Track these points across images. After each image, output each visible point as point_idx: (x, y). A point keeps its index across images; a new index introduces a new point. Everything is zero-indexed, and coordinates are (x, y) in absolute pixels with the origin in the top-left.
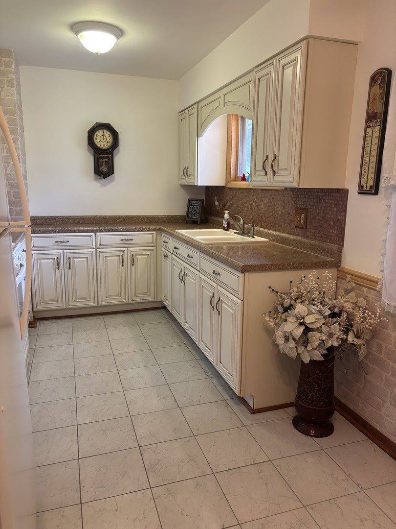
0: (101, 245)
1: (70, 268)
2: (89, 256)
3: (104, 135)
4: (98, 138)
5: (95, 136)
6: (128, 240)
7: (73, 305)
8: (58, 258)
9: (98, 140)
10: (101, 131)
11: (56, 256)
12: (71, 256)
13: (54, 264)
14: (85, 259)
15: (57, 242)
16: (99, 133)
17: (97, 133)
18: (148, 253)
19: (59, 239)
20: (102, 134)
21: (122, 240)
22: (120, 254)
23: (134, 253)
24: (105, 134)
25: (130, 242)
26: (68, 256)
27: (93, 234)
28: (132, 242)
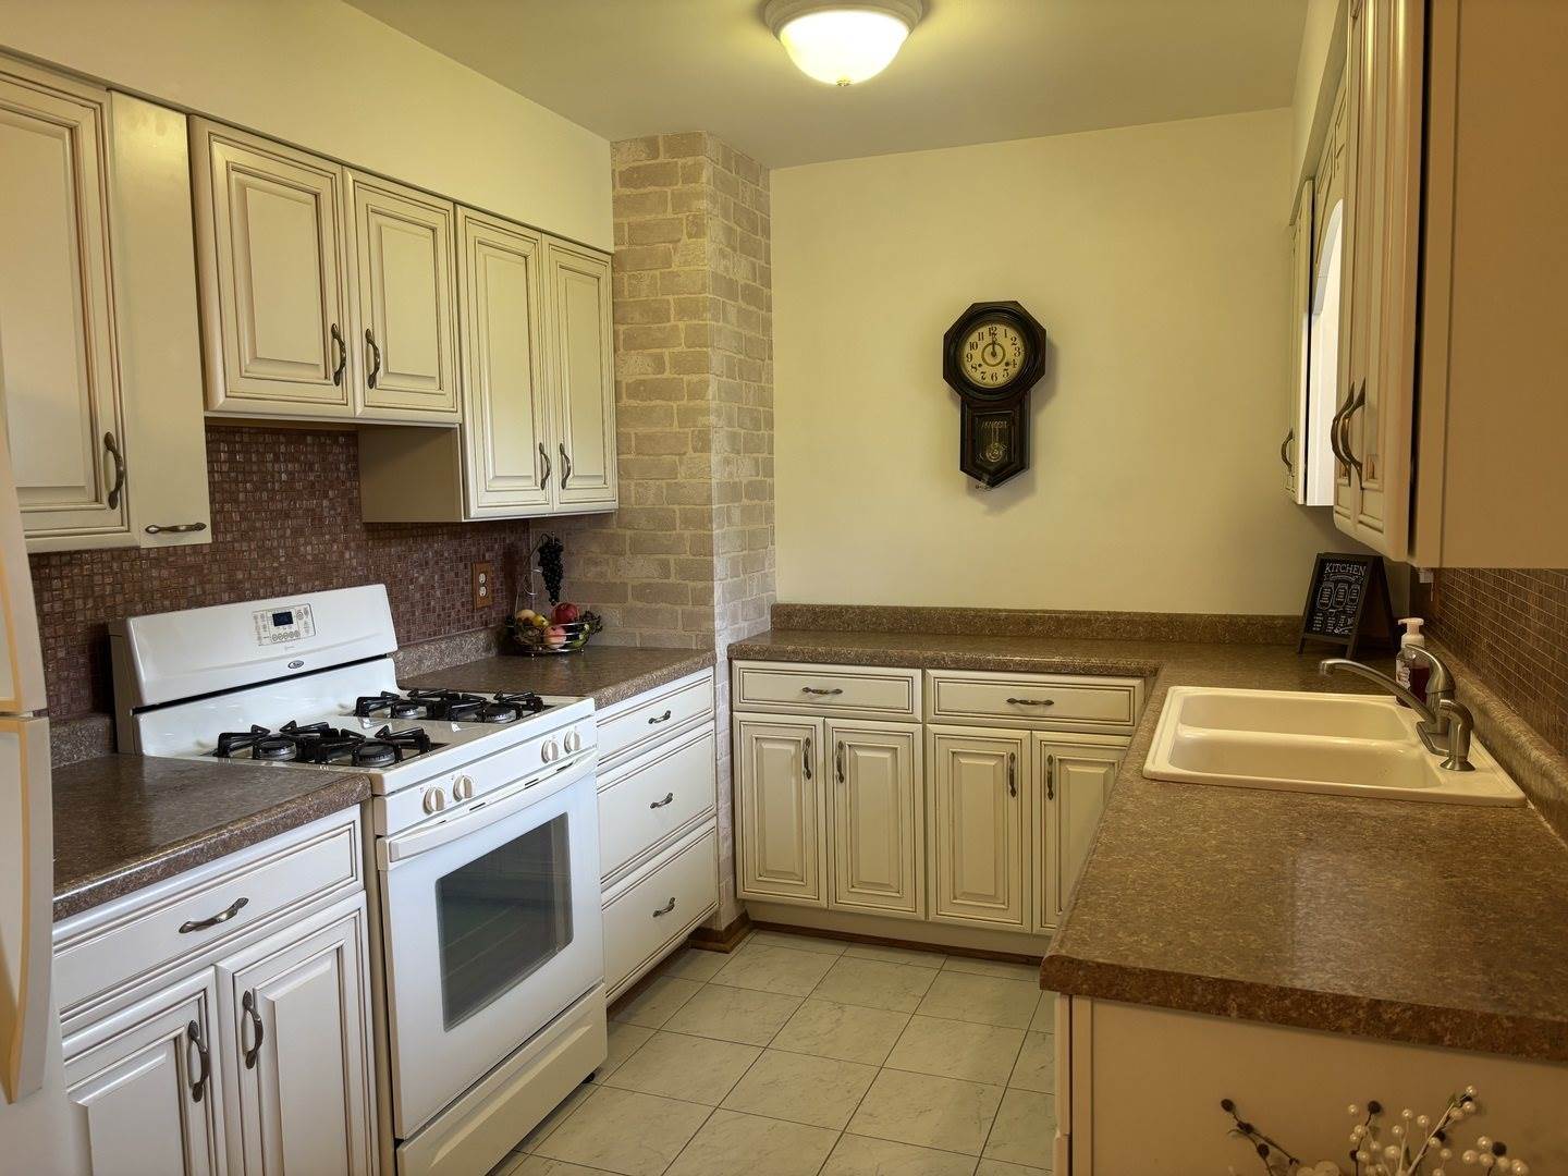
0: (939, 710)
1: (842, 779)
2: (901, 745)
3: (994, 343)
4: (977, 354)
5: (967, 349)
6: (1033, 703)
7: (851, 901)
8: (808, 742)
9: (977, 359)
10: (985, 330)
11: (802, 735)
12: (847, 739)
13: (795, 757)
14: (887, 755)
15: (807, 690)
16: (981, 337)
17: (974, 338)
18: (1111, 757)
19: (813, 683)
20: (988, 339)
21: (1011, 701)
22: (1005, 750)
23: (1058, 754)
24: (1000, 338)
25: (1039, 710)
26: (837, 738)
27: (917, 673)
28: (1050, 711)
